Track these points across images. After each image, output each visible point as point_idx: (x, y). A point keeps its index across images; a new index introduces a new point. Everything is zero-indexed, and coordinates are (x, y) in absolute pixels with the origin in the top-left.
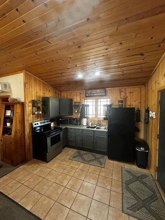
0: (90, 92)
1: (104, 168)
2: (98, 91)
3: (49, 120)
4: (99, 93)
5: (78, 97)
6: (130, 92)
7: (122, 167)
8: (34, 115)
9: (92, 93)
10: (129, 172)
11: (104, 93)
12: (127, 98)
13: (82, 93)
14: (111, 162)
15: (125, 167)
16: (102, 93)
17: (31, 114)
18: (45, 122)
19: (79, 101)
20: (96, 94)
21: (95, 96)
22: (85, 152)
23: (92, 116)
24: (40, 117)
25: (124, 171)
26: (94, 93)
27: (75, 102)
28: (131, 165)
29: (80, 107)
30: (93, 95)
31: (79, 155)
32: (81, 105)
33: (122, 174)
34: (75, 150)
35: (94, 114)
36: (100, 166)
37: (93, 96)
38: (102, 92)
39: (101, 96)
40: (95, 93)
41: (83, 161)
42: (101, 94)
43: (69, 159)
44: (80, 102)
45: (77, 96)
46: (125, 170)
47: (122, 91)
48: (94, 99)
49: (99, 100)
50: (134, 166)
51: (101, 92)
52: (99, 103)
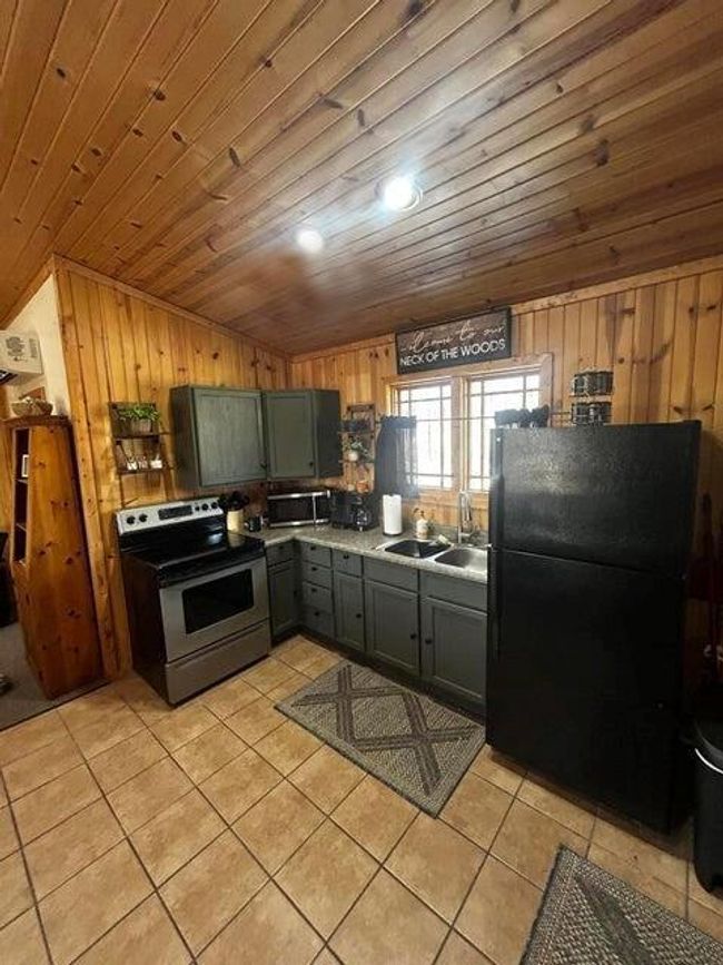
0: (422, 344)
1: (436, 816)
2: (463, 331)
3: (215, 500)
4: (472, 342)
5: (362, 376)
6: (691, 310)
7: (562, 847)
8: (124, 478)
9: (432, 349)
10: (604, 906)
11: (501, 335)
12: (668, 358)
13: (381, 350)
14: (505, 779)
15: (594, 855)
16: (488, 339)
17: (108, 470)
18: (189, 507)
19: (366, 398)
20: (453, 353)
21: (450, 363)
22: (376, 681)
23: (434, 482)
24: (162, 485)
25: (567, 884)
26: (442, 346)
27: (349, 408)
28: (644, 846)
29: (373, 432)
30: (435, 357)
31: (340, 691)
32: (376, 422)
33: (540, 913)
34: (333, 660)
35: (448, 470)
36: (417, 792)
37: (442, 364)
38: (487, 331)
39: (482, 358)
40: (448, 346)
41: (339, 735)
42: (485, 347)
43: (276, 708)
44: (372, 407)
45: (357, 374)
46: (578, 880)
47: (628, 305)
48: (448, 383)
49: (476, 387)
50: (666, 859)
51: (479, 337)
52: (476, 402)
